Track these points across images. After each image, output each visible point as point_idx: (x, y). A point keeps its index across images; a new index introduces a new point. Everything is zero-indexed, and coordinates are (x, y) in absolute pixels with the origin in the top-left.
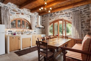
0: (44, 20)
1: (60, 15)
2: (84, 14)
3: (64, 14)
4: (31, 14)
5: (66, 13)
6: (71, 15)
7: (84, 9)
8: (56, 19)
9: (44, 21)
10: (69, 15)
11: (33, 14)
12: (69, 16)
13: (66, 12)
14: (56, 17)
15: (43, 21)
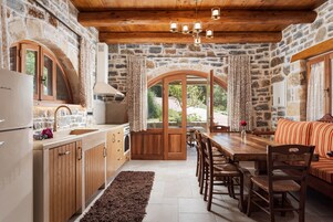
0: (118, 67)
1: (191, 56)
2: (256, 64)
3: (203, 56)
4: (79, 27)
5: (211, 55)
6: (224, 62)
7: (258, 51)
8: (174, 67)
9: (120, 71)
10: (218, 62)
11: (85, 29)
12: (220, 65)
13: (210, 50)
14: (174, 59)
15: (114, 69)
